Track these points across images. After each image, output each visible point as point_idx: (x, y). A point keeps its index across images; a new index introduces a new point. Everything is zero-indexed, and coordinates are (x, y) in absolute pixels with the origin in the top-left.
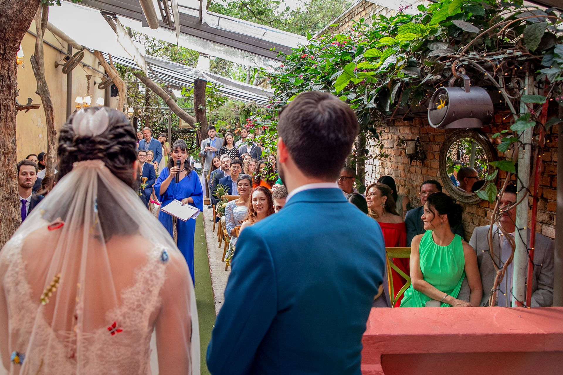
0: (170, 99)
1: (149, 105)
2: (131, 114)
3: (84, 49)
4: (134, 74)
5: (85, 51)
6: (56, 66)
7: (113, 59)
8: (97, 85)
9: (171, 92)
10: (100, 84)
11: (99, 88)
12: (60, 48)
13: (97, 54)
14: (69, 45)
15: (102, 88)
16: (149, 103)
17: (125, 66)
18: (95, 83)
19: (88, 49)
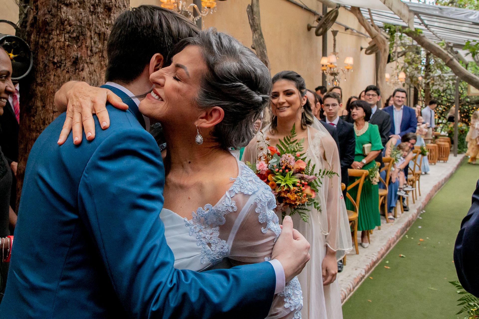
0: (451, 60)
1: (430, 72)
2: (402, 80)
3: (339, 7)
4: (406, 33)
5: (341, 10)
6: (309, 28)
7: (374, 18)
8: (364, 50)
9: (457, 53)
10: (367, 50)
11: (366, 53)
12: (314, 9)
13: (355, 10)
14: (323, 5)
15: (370, 53)
16: (430, 69)
17: (395, 26)
18: (362, 49)
19: (345, 7)
